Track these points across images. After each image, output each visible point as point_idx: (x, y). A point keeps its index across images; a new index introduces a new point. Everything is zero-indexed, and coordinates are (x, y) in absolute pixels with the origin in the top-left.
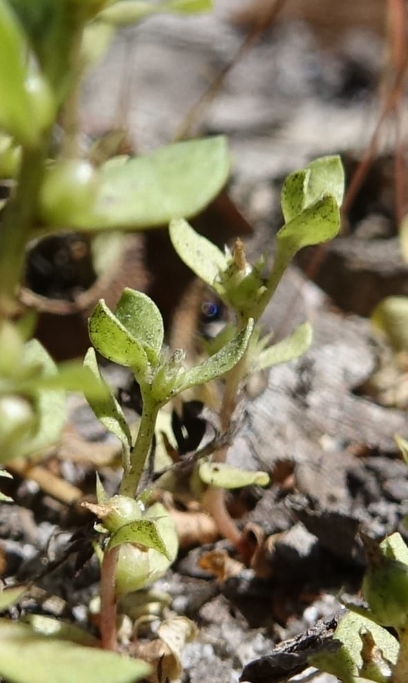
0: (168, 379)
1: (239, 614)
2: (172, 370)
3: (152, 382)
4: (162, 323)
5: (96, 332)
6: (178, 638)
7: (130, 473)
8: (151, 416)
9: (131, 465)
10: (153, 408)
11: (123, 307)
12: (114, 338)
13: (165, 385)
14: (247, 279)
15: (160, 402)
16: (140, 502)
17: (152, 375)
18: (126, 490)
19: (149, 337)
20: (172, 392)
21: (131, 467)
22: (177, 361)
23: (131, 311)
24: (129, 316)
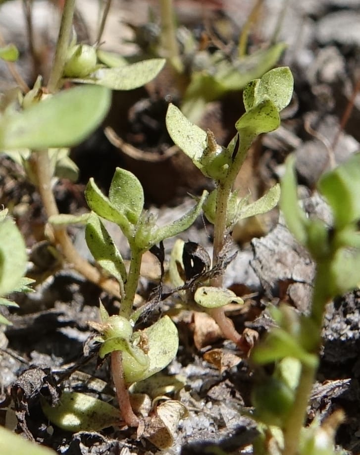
0: (145, 233)
1: (238, 395)
2: (148, 228)
3: (135, 236)
4: (143, 193)
5: (91, 200)
6: (172, 416)
7: (125, 299)
8: (136, 260)
9: (125, 293)
10: (137, 254)
11: (116, 181)
12: (103, 206)
13: (143, 238)
14: (218, 158)
15: (142, 249)
16: (131, 320)
17: (135, 230)
18: (123, 311)
19: (133, 203)
20: (149, 243)
21: (125, 295)
22: (151, 222)
23: (121, 184)
24: (120, 188)
